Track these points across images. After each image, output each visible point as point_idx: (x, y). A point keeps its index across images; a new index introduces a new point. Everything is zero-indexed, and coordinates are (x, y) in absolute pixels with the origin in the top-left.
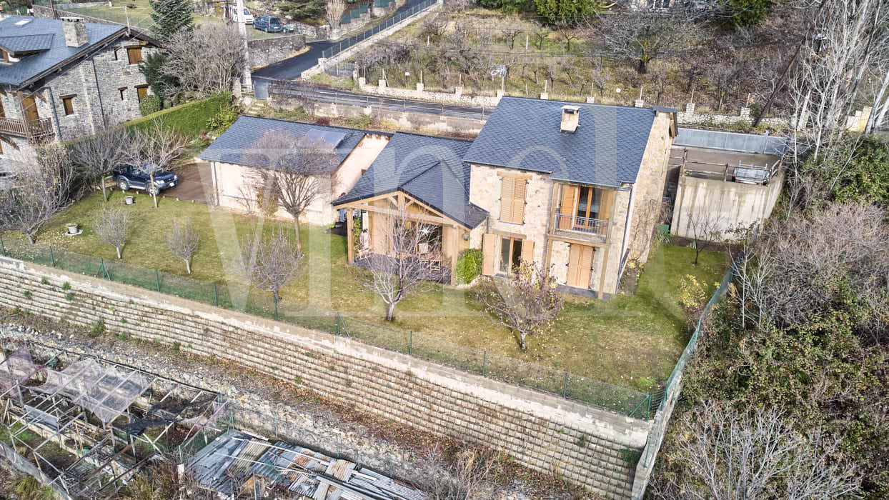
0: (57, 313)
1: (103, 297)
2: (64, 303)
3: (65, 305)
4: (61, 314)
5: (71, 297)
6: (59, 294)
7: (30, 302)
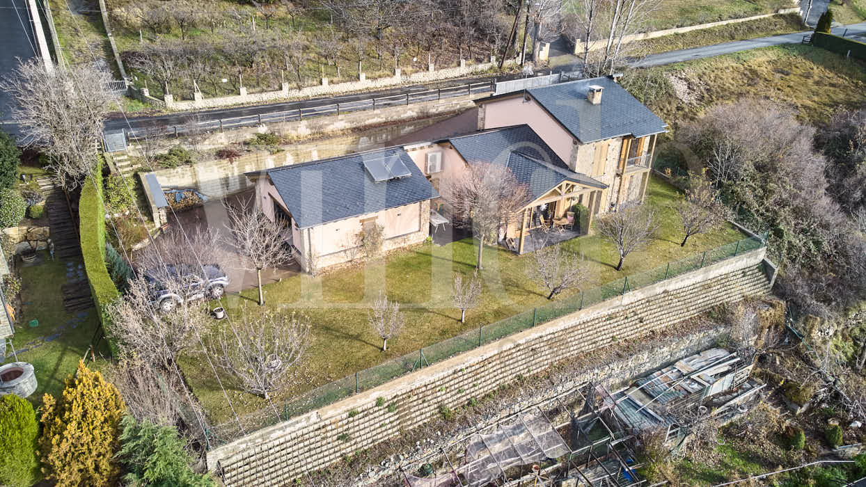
0: (390, 431)
1: (426, 386)
3: (392, 419)
4: (395, 429)
5: (390, 408)
6: (377, 414)
7: (353, 442)
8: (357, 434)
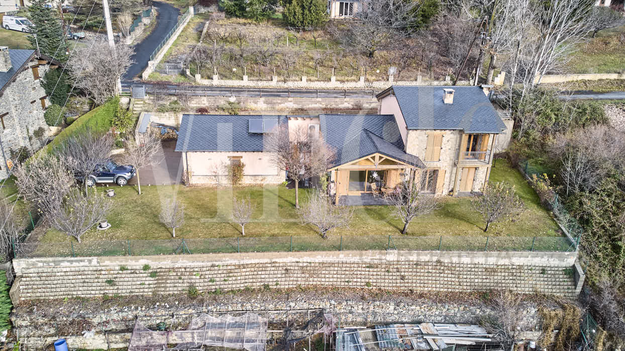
0: (146, 290)
1: (185, 268)
2: (150, 281)
3: (150, 282)
4: (150, 290)
5: (154, 274)
6: (141, 275)
7: (116, 287)
8: (121, 283)
